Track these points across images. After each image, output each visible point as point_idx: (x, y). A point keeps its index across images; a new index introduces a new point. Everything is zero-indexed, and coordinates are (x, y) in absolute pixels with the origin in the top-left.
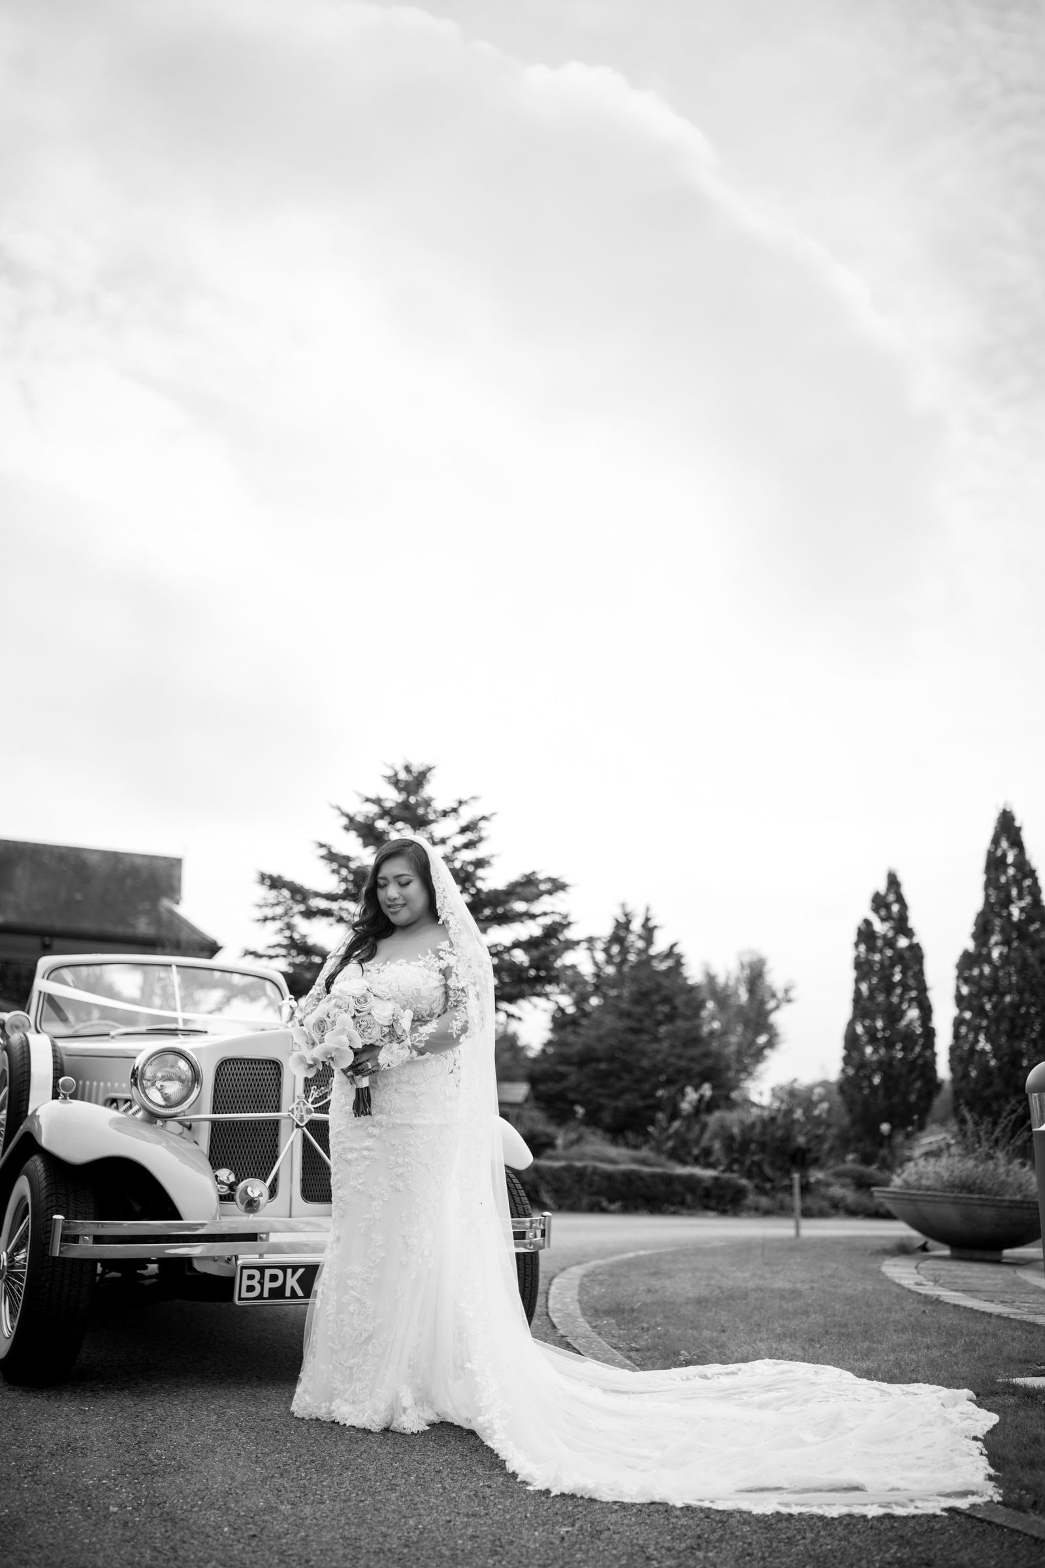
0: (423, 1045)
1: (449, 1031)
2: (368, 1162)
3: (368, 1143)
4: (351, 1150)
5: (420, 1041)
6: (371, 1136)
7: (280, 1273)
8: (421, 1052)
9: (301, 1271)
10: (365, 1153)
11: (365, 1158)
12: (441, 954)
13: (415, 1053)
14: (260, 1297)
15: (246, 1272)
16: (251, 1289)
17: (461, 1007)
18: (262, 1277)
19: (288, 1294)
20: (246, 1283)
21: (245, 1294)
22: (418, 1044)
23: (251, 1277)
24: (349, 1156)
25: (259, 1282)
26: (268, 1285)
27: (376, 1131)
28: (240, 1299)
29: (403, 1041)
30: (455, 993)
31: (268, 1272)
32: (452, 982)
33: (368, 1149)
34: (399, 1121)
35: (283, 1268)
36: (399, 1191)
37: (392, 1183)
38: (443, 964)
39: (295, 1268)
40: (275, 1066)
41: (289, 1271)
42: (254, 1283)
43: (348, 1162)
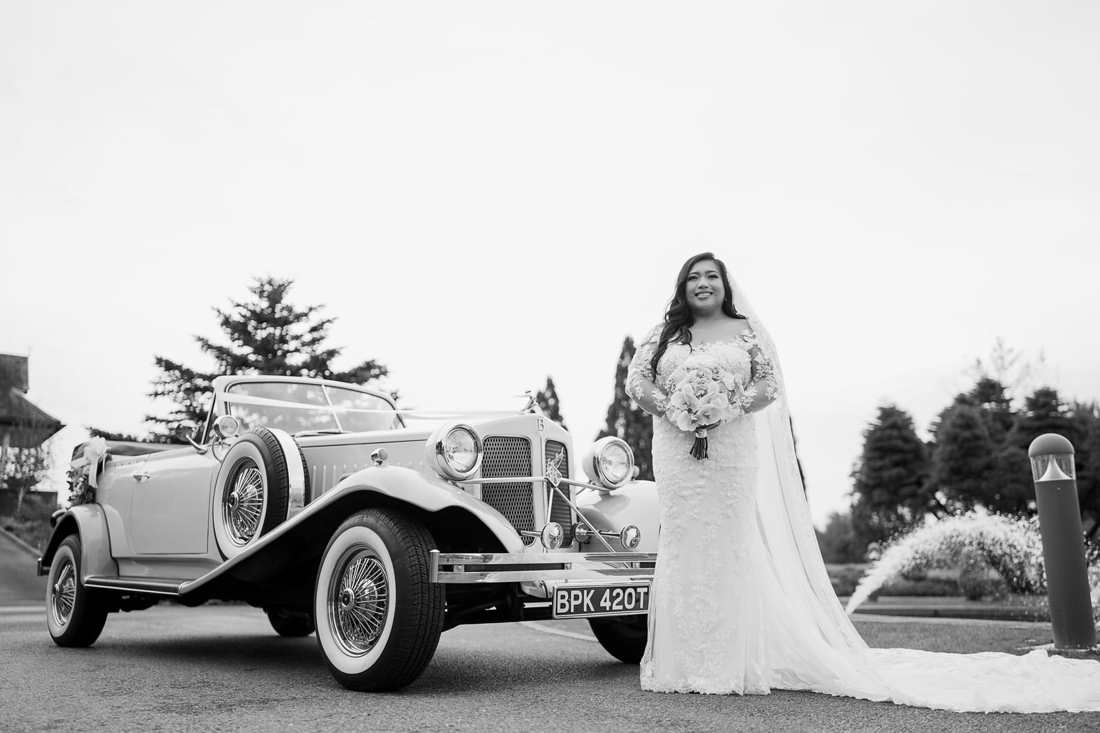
0: (749, 405)
1: (766, 395)
2: (702, 497)
3: (701, 482)
4: (685, 488)
5: (747, 403)
6: (702, 477)
7: (579, 593)
8: (747, 411)
9: (592, 591)
10: (699, 490)
11: (699, 494)
12: (746, 338)
13: (743, 411)
14: (569, 612)
15: (560, 593)
16: (563, 606)
17: (769, 377)
18: (570, 597)
19: (585, 610)
20: (560, 601)
21: (560, 611)
22: (745, 405)
23: (563, 597)
24: (685, 493)
25: (568, 601)
26: (574, 603)
27: (706, 473)
28: (557, 614)
29: (735, 402)
30: (762, 367)
31: (573, 593)
32: (759, 359)
33: (700, 487)
34: (726, 465)
35: (582, 590)
36: (730, 517)
37: (723, 512)
38: (749, 346)
39: (589, 590)
40: (526, 442)
41: (585, 592)
42: (565, 601)
43: (684, 497)
